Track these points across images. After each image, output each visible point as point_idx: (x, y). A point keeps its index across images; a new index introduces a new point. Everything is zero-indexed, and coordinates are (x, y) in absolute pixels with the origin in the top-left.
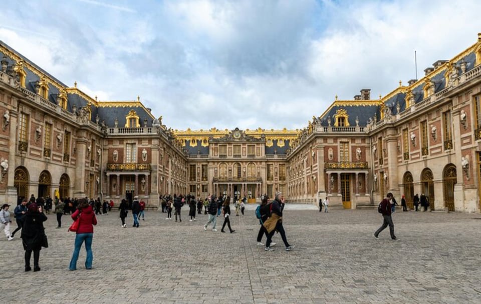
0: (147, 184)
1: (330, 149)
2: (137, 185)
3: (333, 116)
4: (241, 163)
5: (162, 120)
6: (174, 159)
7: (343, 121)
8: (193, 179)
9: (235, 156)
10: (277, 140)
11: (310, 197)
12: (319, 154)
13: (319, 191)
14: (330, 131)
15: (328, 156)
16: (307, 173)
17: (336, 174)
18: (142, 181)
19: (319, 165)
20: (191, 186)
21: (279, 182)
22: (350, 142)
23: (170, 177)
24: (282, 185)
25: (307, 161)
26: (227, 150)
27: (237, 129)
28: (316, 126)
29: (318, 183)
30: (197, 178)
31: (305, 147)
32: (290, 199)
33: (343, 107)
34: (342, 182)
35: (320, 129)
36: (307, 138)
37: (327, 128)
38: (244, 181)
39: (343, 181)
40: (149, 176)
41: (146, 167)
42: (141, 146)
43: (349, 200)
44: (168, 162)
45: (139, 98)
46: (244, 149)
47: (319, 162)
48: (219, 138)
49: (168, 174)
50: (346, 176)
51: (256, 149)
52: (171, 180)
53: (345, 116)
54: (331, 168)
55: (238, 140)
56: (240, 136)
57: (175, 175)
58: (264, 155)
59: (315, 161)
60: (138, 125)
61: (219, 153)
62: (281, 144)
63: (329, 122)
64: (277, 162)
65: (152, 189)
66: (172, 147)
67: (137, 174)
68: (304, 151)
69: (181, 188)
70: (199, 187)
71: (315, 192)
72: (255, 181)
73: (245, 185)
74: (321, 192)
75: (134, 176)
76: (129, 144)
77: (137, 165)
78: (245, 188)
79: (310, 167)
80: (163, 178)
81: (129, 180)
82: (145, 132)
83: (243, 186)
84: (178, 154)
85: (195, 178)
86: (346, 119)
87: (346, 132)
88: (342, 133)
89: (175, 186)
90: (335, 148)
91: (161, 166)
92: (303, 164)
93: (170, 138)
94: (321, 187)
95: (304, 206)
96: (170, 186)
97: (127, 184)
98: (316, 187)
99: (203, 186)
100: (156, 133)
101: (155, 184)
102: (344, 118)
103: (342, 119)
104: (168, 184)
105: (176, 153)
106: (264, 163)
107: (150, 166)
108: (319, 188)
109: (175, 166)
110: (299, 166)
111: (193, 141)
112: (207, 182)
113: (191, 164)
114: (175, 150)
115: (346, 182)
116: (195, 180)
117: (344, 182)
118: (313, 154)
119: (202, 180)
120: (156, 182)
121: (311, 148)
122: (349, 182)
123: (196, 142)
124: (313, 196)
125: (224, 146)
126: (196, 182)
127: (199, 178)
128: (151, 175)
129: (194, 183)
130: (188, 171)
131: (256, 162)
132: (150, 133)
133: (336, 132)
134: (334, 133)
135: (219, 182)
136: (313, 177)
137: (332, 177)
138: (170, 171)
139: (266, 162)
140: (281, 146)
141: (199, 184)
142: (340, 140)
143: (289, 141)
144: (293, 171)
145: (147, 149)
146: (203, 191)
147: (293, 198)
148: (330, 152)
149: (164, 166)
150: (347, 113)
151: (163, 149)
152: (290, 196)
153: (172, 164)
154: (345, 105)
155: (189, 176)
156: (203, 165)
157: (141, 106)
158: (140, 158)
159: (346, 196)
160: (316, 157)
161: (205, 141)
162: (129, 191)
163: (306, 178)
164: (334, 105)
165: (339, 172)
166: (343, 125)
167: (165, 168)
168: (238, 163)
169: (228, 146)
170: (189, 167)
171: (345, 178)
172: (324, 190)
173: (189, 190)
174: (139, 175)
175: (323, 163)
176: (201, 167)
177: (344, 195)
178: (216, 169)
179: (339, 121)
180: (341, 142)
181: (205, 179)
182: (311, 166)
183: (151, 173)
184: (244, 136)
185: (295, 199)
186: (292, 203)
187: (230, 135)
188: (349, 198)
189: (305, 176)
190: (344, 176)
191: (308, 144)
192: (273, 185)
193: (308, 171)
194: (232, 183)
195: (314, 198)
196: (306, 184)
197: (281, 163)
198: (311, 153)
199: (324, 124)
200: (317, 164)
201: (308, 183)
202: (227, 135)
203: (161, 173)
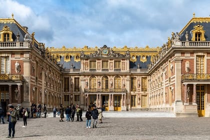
0: (19, 93)
1: (188, 62)
2: (10, 94)
3: (191, 32)
4: (108, 77)
5: (34, 36)
6: (48, 71)
7: (199, 37)
8: (67, 90)
9: (103, 70)
10: (140, 57)
11: (168, 106)
12: (177, 66)
13: (176, 100)
14: (187, 45)
15: (185, 69)
16: (166, 85)
17: (192, 85)
18: (15, 91)
19: (177, 77)
20: (65, 96)
21: (141, 92)
22: (206, 56)
23: (43, 87)
24: (144, 95)
25: (165, 74)
26: (97, 65)
27: (105, 46)
28: (174, 41)
29: (176, 93)
30: (70, 89)
31: (164, 61)
32: (151, 107)
33: (200, 24)
34: (197, 93)
35: (178, 44)
36: (167, 52)
37: (184, 43)
38: (110, 92)
39: (198, 91)
40: (21, 86)
41: (19, 78)
42: (14, 59)
43: (203, 109)
44: (41, 74)
45: (13, 15)
46: (111, 65)
47: (177, 74)
48: (89, 54)
49: (41, 85)
50: (201, 86)
51: (121, 63)
52: (45, 90)
53: (201, 31)
54: (188, 79)
55: (106, 56)
56: (107, 53)
57: (49, 86)
58: (128, 69)
59: (173, 74)
60: (12, 40)
61: (89, 67)
62: (144, 60)
63: (187, 37)
64: (140, 75)
65: (24, 98)
66: (45, 61)
67: (10, 84)
68: (164, 65)
69: (56, 98)
70: (72, 97)
71: (173, 101)
72: (120, 92)
73: (111, 95)
74: (178, 101)
75: (8, 86)
76: (3, 57)
77: (10, 76)
78: (111, 97)
79: (168, 79)
80: (36, 88)
81: (4, 90)
82: (18, 46)
83: (110, 96)
84: (52, 68)
85: (68, 89)
86: (203, 35)
87: (202, 47)
88: (199, 47)
89: (49, 96)
90: (191, 61)
91: (33, 77)
92: (162, 76)
93: (43, 53)
94: (178, 97)
95: (162, 114)
96: (43, 95)
97: (2, 93)
98: (173, 97)
99: (75, 96)
100: (27, 47)
101: (27, 94)
102: (201, 33)
103: (198, 35)
104: (41, 94)
105: (50, 66)
106: (128, 77)
107: (23, 77)
108: (176, 97)
109: (49, 78)
110: (159, 78)
111: (67, 57)
112: (79, 92)
113: (66, 77)
114: (48, 64)
115: (201, 93)
116: (69, 91)
117: (199, 93)
118: (171, 67)
119: (75, 91)
120: (28, 92)
121: (170, 61)
122: (203, 93)
123: (69, 57)
124: (170, 105)
125: (94, 61)
126: (70, 92)
127: (72, 89)
128: (23, 85)
129: (68, 93)
130: (62, 83)
131: (122, 76)
132: (22, 47)
133: (193, 47)
134: (191, 47)
135: (90, 92)
136: (170, 88)
137: (188, 88)
138: (44, 82)
139: (130, 75)
140: (143, 61)
141: (72, 94)
142: (197, 54)
143: (150, 56)
144: (153, 83)
145: (19, 62)
146: (76, 100)
147: (153, 107)
148: (187, 65)
149: (37, 78)
150: (203, 29)
151: (35, 62)
152: (150, 105)
153: (46, 76)
154: (201, 22)
155: (64, 87)
156: (75, 78)
157: (15, 22)
158: (12, 69)
159: (200, 105)
160: (174, 70)
161: (77, 57)
162: (4, 100)
163: (164, 89)
164: (192, 22)
165: (195, 83)
166: (199, 40)
167: (38, 79)
168: (106, 76)
169: (97, 61)
170: (63, 79)
171: (200, 88)
172: (181, 100)
173: (64, 100)
174: (12, 85)
175: (180, 75)
176: (74, 79)
177: (199, 104)
178: (86, 81)
179: (196, 36)
180: (197, 56)
181: (77, 90)
182: (170, 78)
183: (23, 83)
184: (111, 53)
185: (155, 107)
186: (152, 112)
187: (99, 51)
188: (203, 106)
189: (164, 87)
190: (199, 87)
191: (167, 58)
192: (136, 95)
193: (166, 83)
194: (100, 94)
195: (171, 106)
196: (164, 94)
197: (143, 76)
198: (170, 66)
199: (182, 39)
200: (175, 76)
201: (166, 93)
202: (96, 52)
203: (33, 83)
